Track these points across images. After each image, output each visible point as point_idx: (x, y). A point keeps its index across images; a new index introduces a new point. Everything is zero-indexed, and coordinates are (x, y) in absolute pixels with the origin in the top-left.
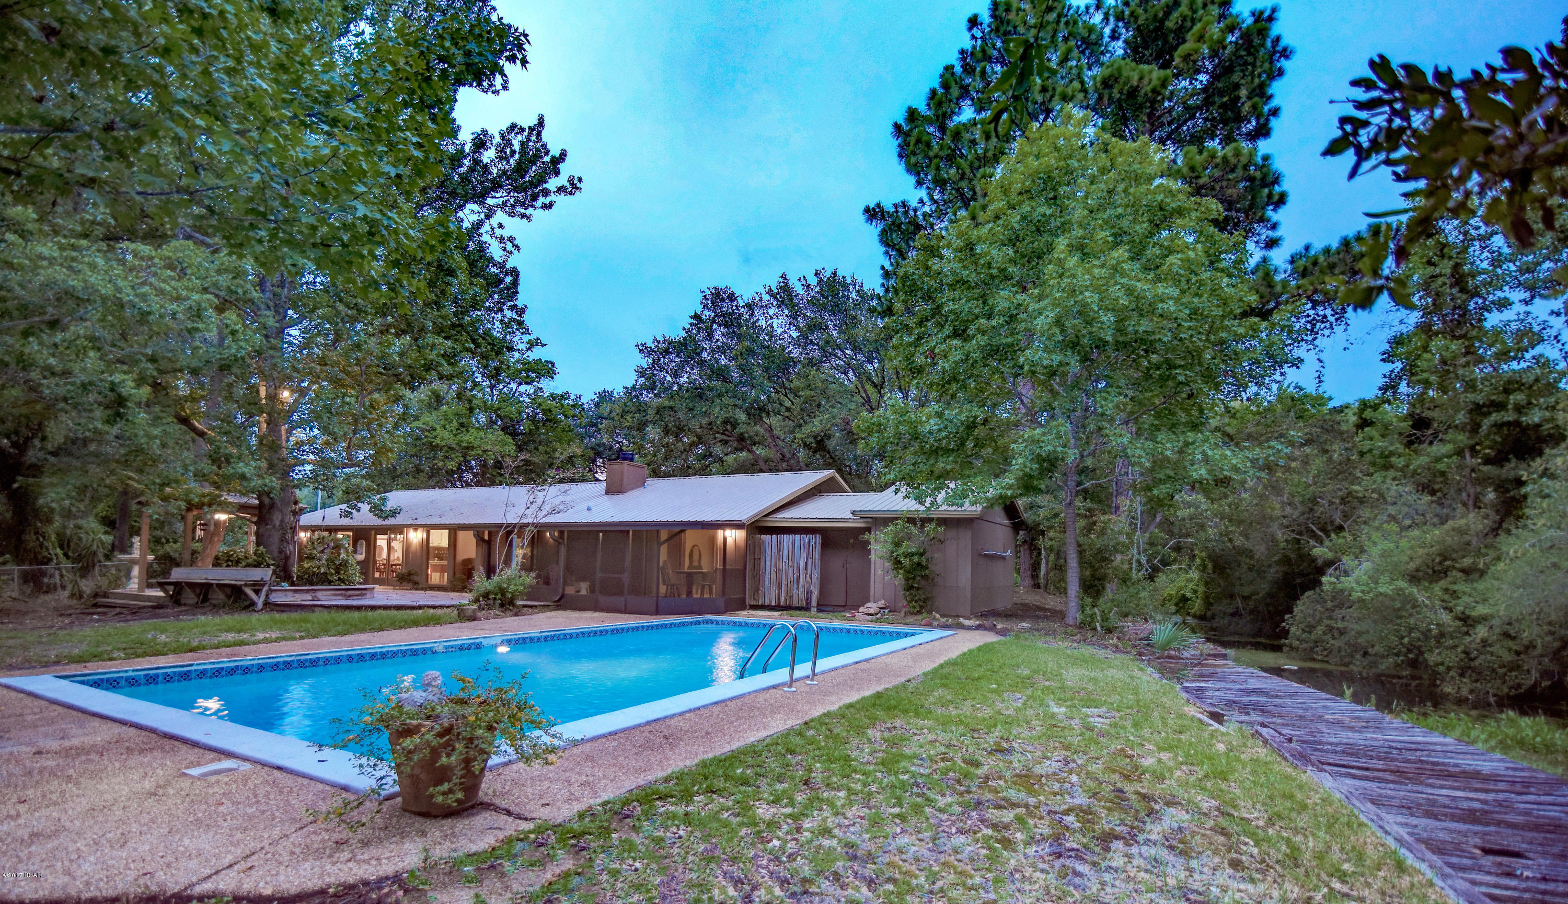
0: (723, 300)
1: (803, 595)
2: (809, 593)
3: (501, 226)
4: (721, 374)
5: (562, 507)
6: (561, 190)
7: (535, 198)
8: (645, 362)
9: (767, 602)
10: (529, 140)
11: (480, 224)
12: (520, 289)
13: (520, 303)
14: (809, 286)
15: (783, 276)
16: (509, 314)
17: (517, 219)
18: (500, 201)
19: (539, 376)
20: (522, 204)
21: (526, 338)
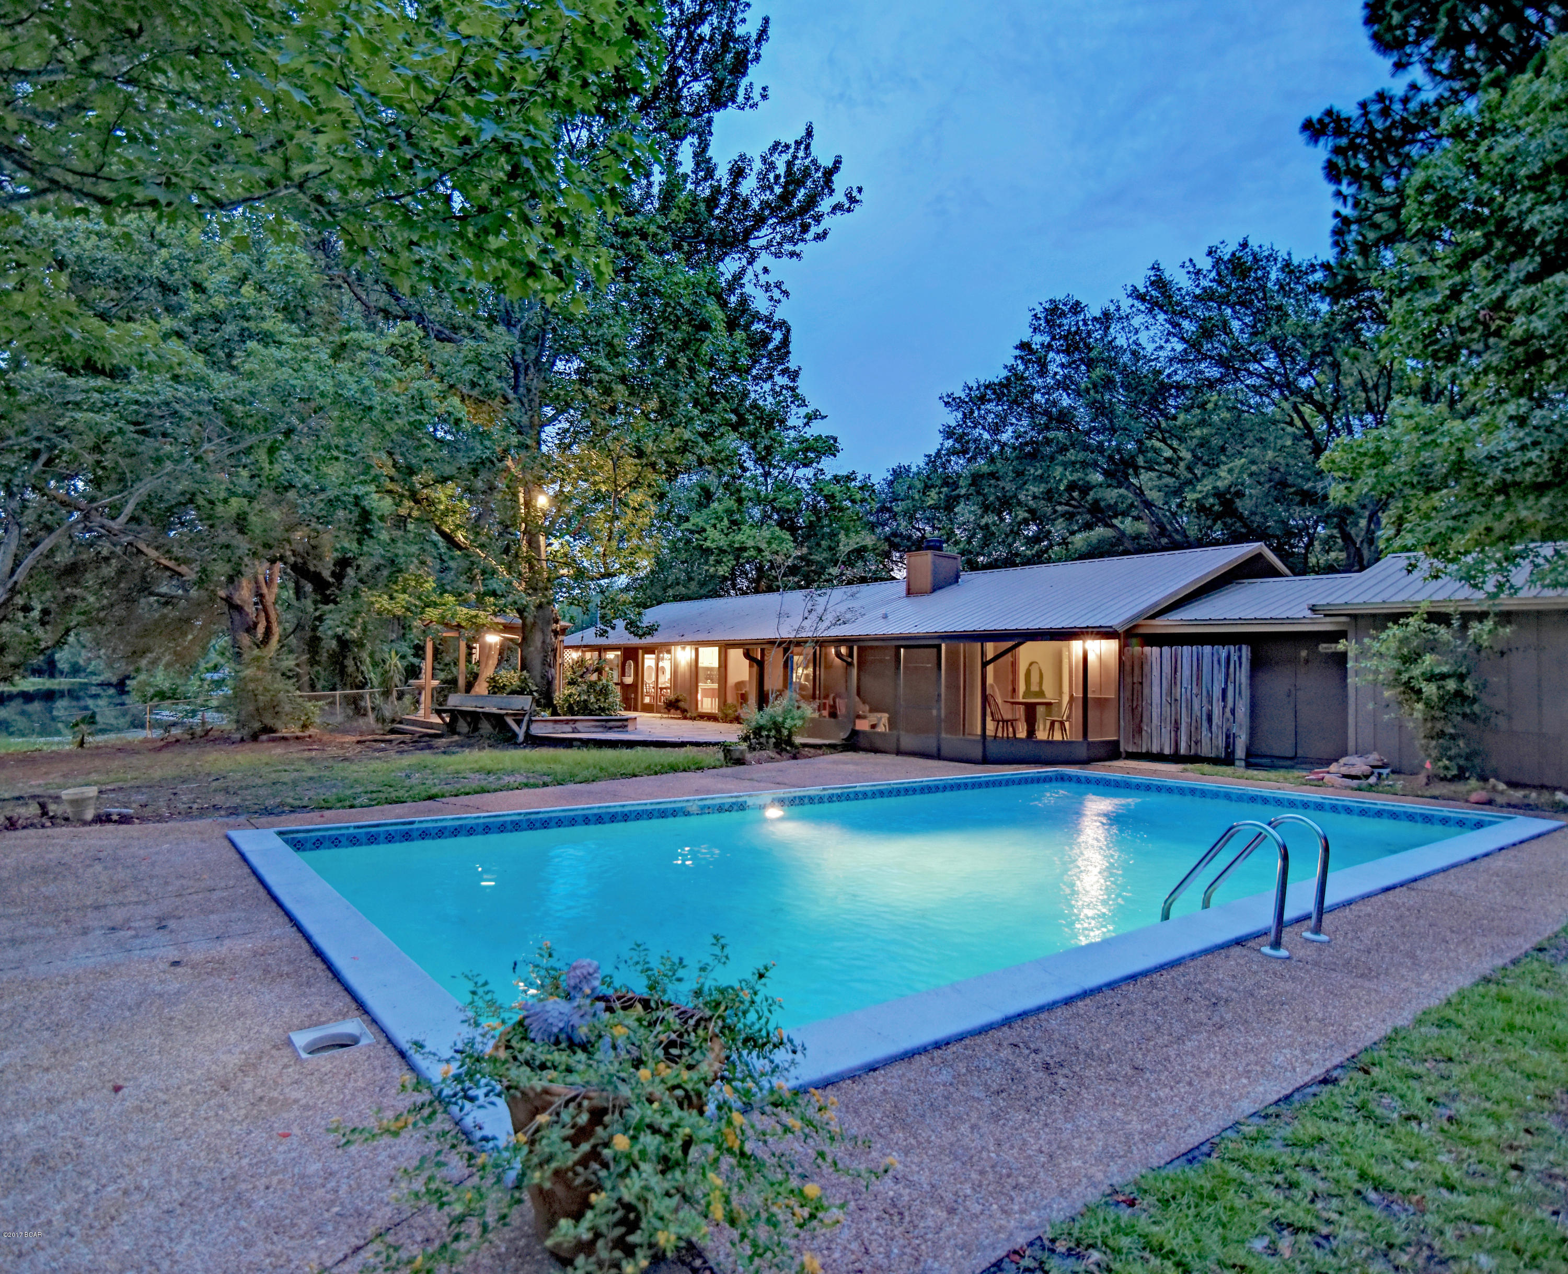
0: (1063, 314)
1: (1221, 742)
2: (1230, 739)
3: (766, 270)
4: (1064, 418)
5: (848, 616)
6: (837, 208)
7: (805, 228)
8: (952, 418)
9: (1155, 749)
10: (795, 157)
11: (743, 271)
12: (792, 347)
13: (792, 366)
14: (1198, 272)
15: (1156, 268)
16: (781, 380)
17: (785, 259)
18: (763, 242)
19: (820, 454)
20: (791, 240)
21: (803, 411)
